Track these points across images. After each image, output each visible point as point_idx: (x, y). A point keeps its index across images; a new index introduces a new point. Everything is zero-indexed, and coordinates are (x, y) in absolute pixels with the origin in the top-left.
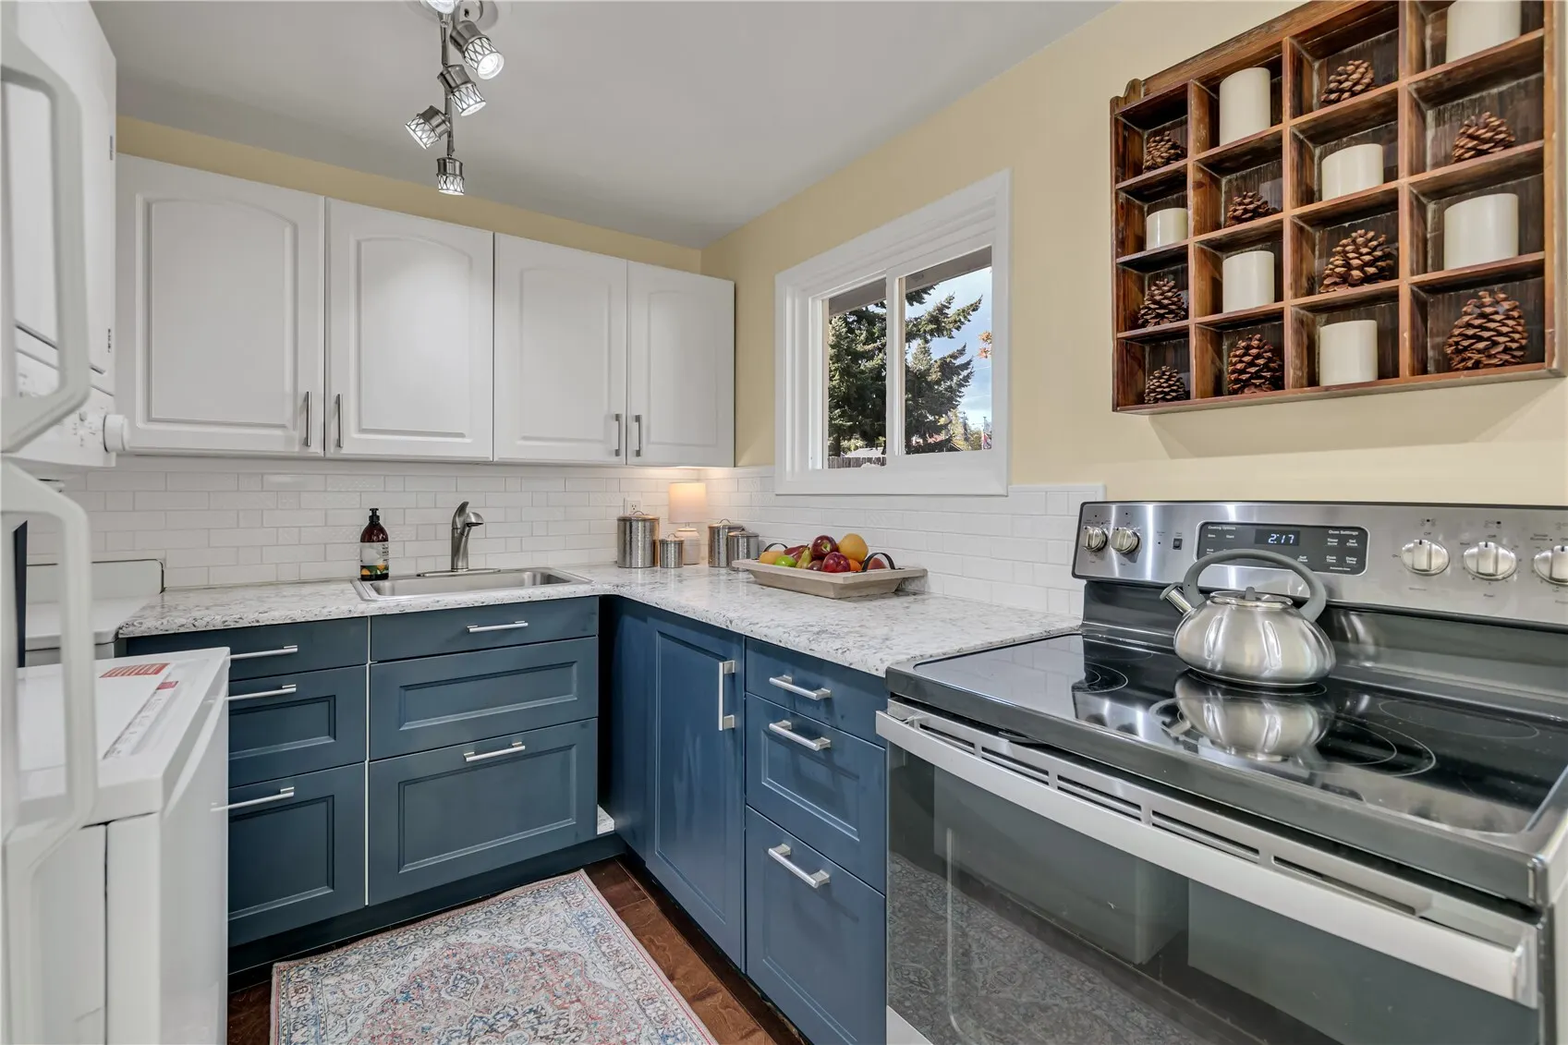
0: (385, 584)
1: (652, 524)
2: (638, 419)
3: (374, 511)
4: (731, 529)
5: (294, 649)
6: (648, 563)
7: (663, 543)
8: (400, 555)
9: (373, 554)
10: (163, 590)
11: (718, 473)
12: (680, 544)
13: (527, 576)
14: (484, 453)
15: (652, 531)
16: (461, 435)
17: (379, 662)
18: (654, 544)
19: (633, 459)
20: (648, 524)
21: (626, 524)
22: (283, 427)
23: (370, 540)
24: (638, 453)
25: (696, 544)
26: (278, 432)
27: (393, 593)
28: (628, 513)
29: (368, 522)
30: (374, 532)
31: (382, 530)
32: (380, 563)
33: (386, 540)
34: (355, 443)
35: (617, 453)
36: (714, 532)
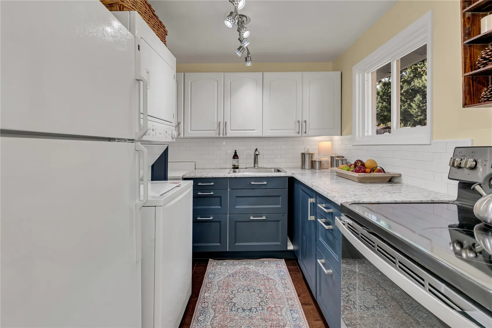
0: (237, 170)
1: (311, 155)
2: (305, 121)
3: (235, 151)
4: (338, 157)
5: (212, 184)
6: (310, 168)
7: (315, 161)
8: (241, 162)
9: (235, 162)
10: (195, 168)
11: (337, 138)
12: (320, 162)
13: (273, 170)
14: (260, 135)
15: (312, 157)
16: (254, 130)
17: (231, 189)
18: (312, 161)
19: (304, 135)
20: (310, 155)
21: (303, 155)
22: (215, 130)
23: (234, 158)
24: (305, 132)
25: (327, 162)
26: (214, 132)
27: (239, 172)
28: (303, 152)
29: (234, 154)
30: (235, 156)
31: (237, 156)
32: (236, 164)
33: (238, 158)
34: (230, 134)
35: (299, 133)
36: (332, 158)
